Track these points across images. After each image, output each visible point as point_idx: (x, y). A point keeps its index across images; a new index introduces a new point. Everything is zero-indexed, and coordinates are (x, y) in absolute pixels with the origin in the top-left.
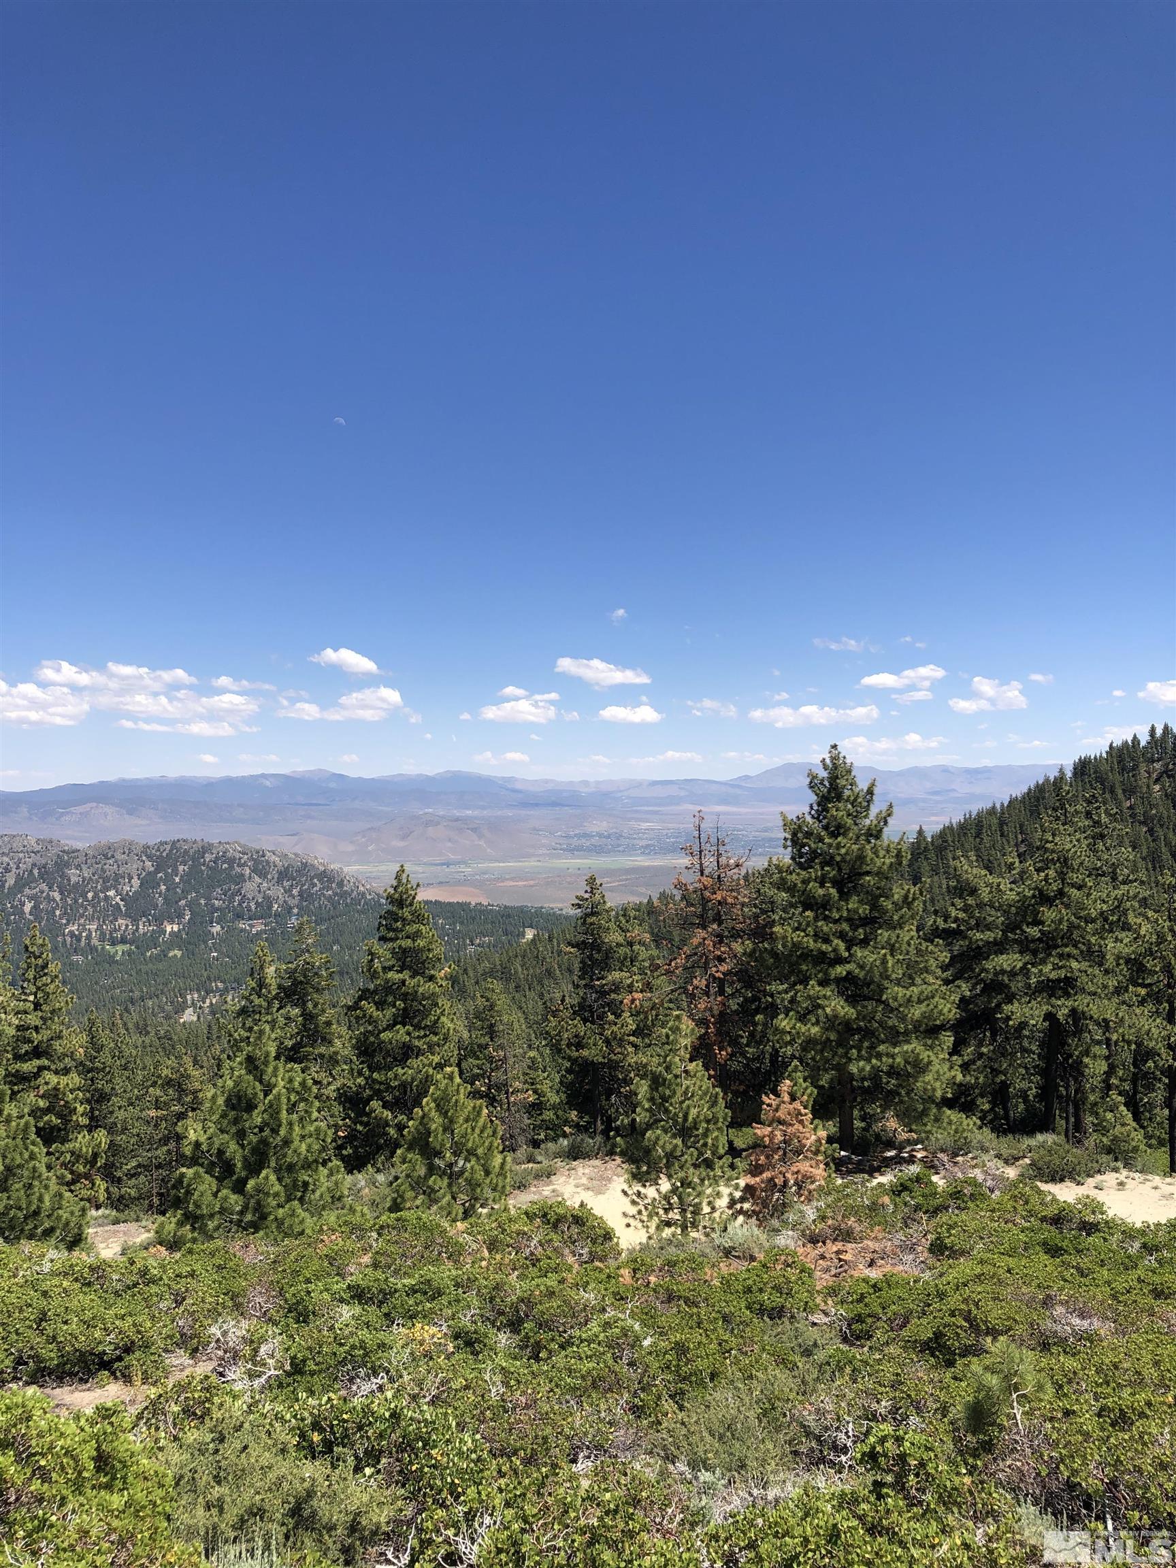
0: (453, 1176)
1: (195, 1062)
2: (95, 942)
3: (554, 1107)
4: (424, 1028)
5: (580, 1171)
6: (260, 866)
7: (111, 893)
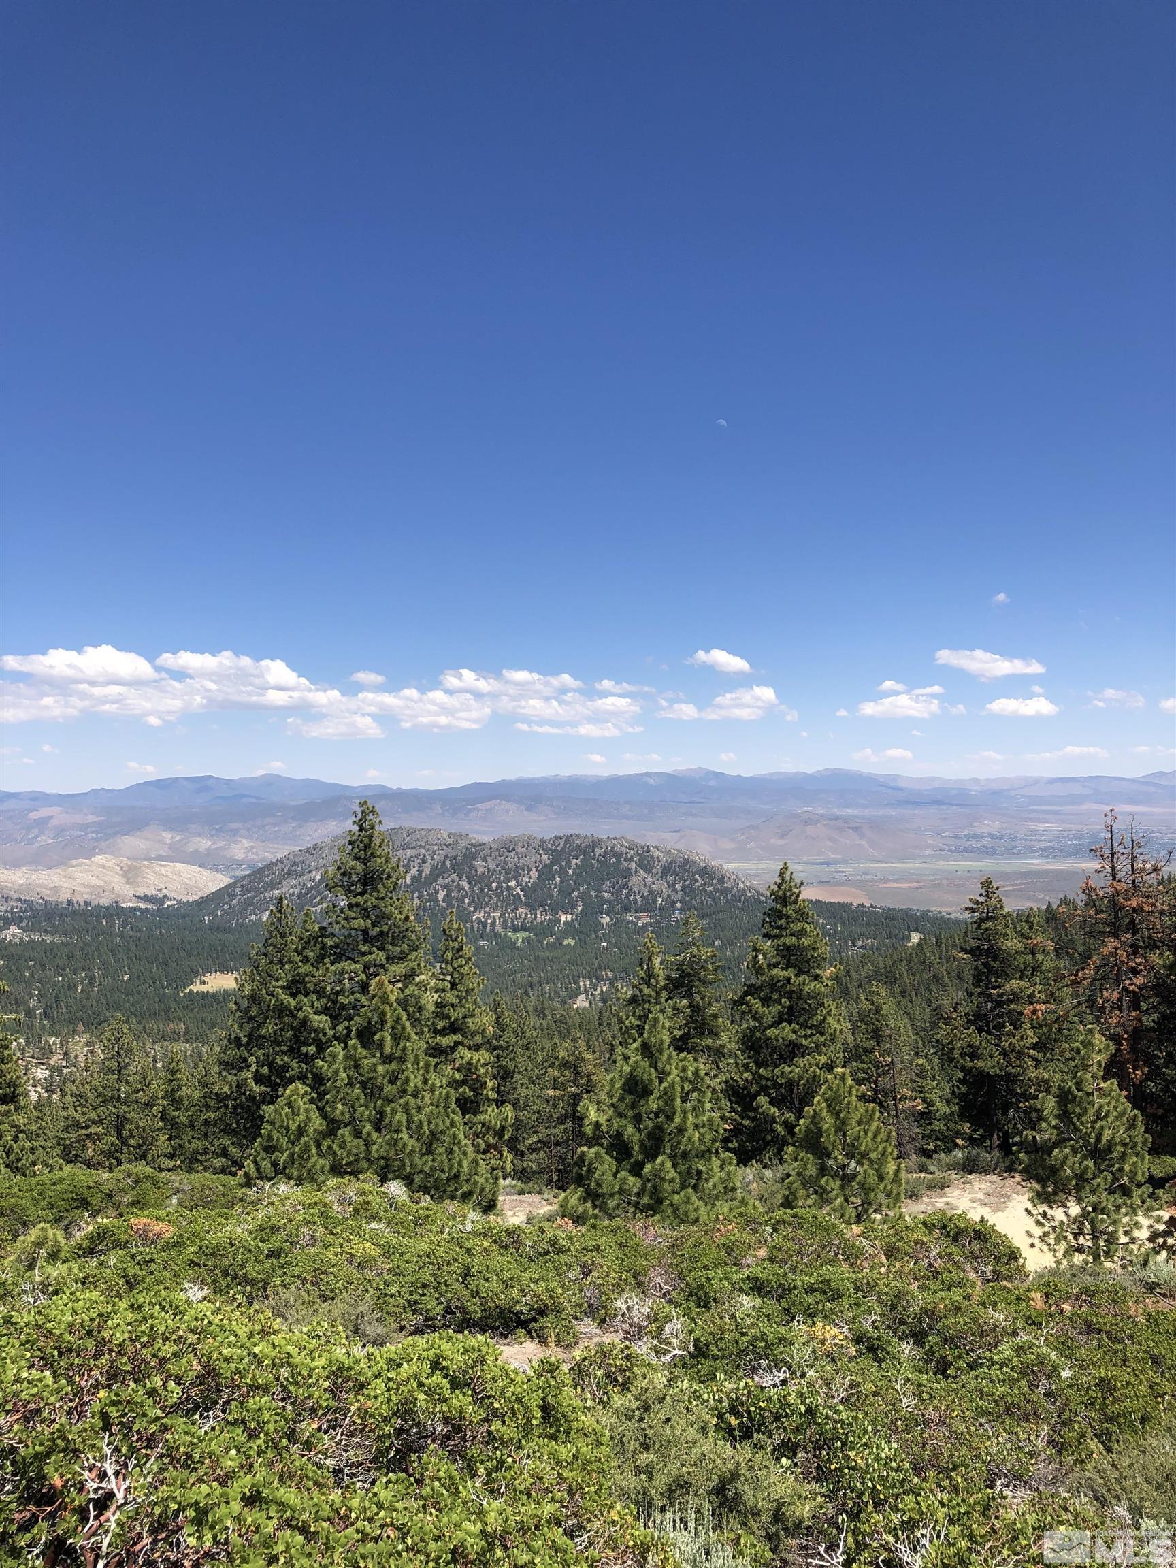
0: (846, 1179)
1: (589, 1046)
2: (498, 929)
3: (945, 1118)
4: (810, 1028)
5: (976, 1185)
6: (646, 862)
7: (512, 884)
